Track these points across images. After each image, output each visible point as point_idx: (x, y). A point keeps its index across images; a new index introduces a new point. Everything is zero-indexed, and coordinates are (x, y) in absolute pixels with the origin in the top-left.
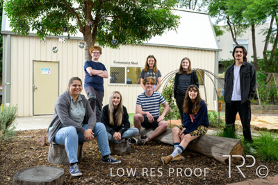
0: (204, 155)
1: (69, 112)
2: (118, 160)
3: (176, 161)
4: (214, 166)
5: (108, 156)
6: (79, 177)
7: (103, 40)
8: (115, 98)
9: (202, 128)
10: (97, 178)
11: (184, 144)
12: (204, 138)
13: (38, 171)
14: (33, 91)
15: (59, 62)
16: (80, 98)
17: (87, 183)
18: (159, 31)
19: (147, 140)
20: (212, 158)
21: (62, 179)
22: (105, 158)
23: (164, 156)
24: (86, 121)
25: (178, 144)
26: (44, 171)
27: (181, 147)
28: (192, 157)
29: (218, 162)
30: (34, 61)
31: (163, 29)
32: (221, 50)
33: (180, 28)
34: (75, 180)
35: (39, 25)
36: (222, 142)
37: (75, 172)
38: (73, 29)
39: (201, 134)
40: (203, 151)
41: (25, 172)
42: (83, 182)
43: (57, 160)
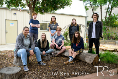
0: (82, 61)
1: (23, 42)
2: (45, 63)
3: (70, 64)
4: (86, 66)
5: (40, 62)
6: (28, 71)
7: (38, 10)
8: (43, 36)
9: (81, 49)
10: (36, 72)
11: (74, 56)
12: (82, 54)
13: (9, 69)
14: (6, 33)
15: (17, 21)
16: (28, 36)
17: (31, 74)
18: (62, 7)
19: (57, 54)
20: (86, 62)
21: (20, 72)
22: (39, 63)
23: (65, 61)
24: (30, 47)
25: (71, 56)
26: (12, 69)
27: (72, 58)
28: (77, 62)
29: (88, 64)
30: (6, 20)
31: (64, 6)
32: (88, 17)
33: (72, 6)
34: (26, 73)
35: (8, 2)
36: (90, 55)
37: (26, 69)
38: (24, 5)
39: (81, 52)
40: (82, 59)
41: (3, 69)
42: (30, 73)
43: (18, 64)
